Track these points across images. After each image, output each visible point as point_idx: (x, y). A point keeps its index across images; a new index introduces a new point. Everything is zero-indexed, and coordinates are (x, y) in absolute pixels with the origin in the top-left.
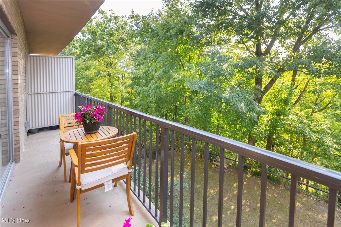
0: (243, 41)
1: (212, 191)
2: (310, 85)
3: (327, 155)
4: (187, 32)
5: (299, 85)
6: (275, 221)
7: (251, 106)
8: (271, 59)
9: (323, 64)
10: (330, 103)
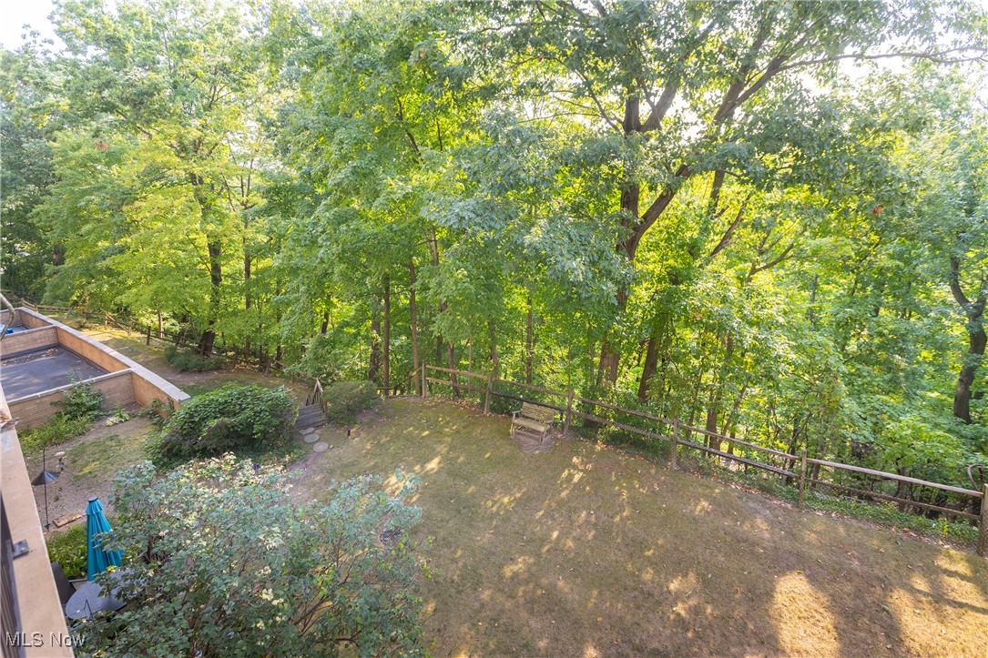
0: (590, 90)
1: (506, 500)
2: (751, 206)
3: (773, 379)
4: (420, 53)
5: (728, 207)
6: (649, 553)
7: (603, 264)
8: (662, 139)
9: (782, 156)
10: (791, 247)
